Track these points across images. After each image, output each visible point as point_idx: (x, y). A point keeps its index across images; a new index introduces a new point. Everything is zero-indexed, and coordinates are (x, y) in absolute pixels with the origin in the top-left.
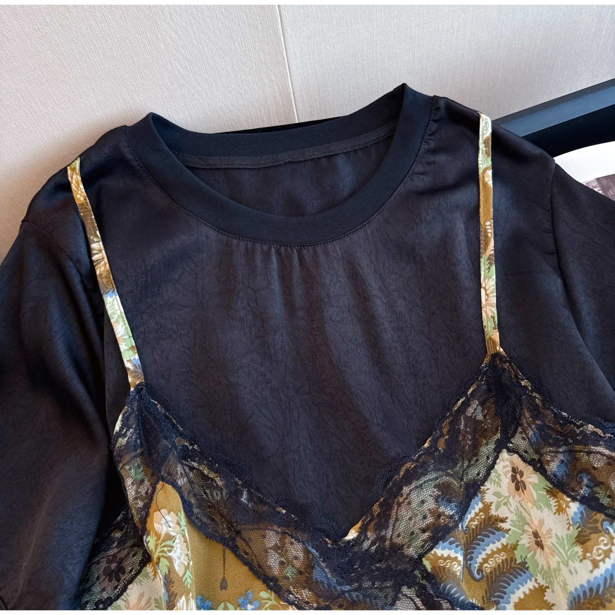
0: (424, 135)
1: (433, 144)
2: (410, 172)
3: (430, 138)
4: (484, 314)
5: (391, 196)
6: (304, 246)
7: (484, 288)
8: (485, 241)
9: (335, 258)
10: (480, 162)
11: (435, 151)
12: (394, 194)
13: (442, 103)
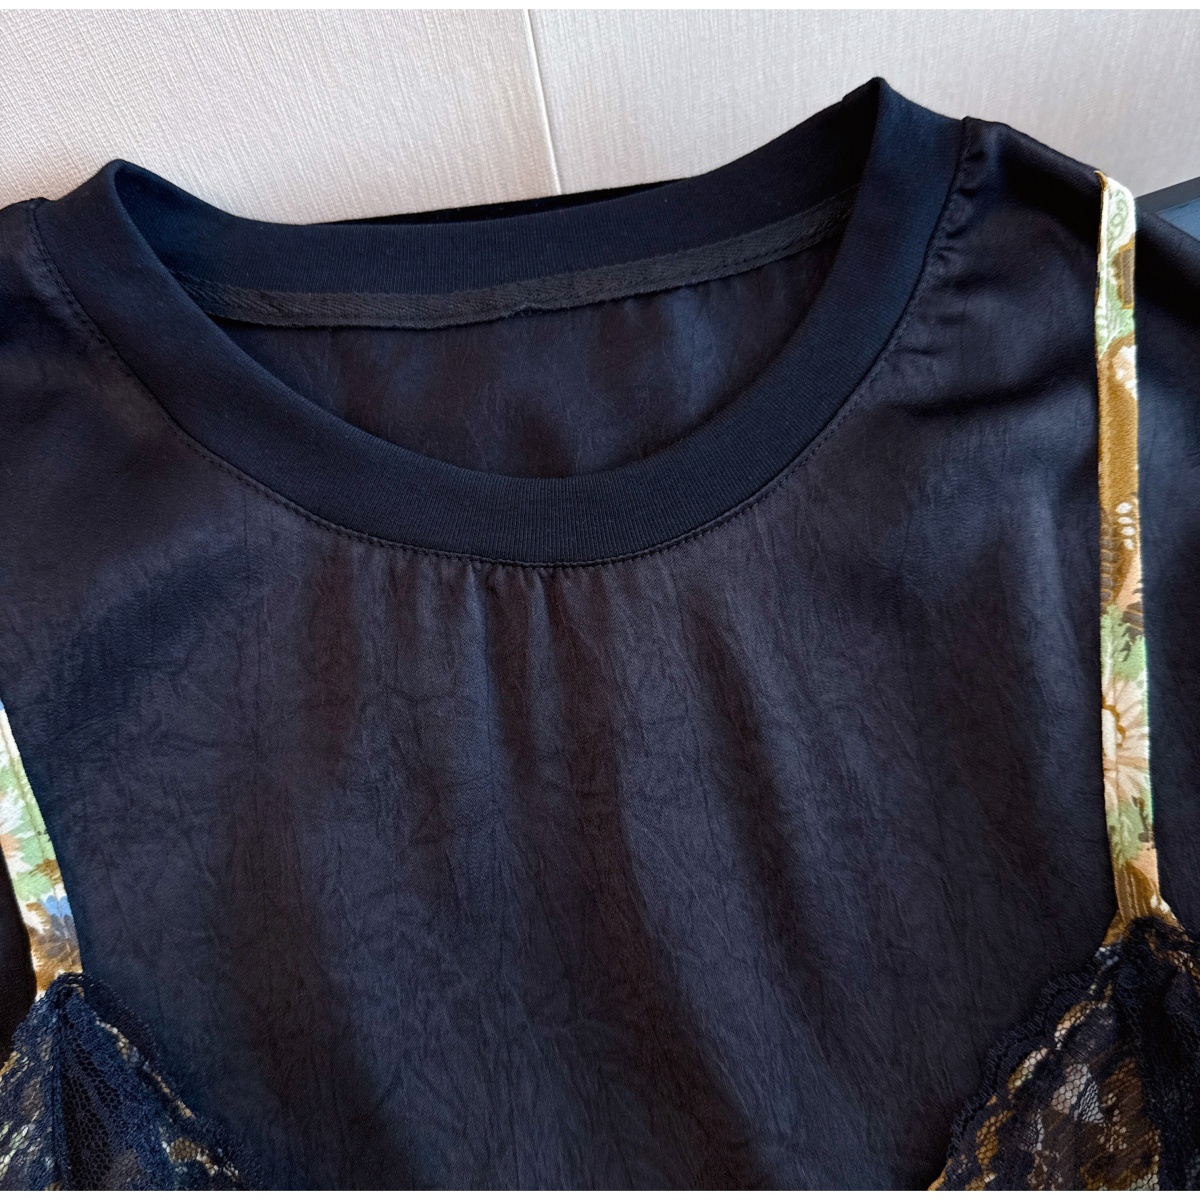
0: (932, 237)
1: (958, 264)
2: (891, 347)
3: (951, 243)
4: (1109, 789)
5: (831, 419)
6: (564, 567)
7: (1113, 709)
8: (1115, 561)
9: (657, 605)
10: (1100, 321)
11: (964, 285)
12: (842, 413)
13: (991, 140)
